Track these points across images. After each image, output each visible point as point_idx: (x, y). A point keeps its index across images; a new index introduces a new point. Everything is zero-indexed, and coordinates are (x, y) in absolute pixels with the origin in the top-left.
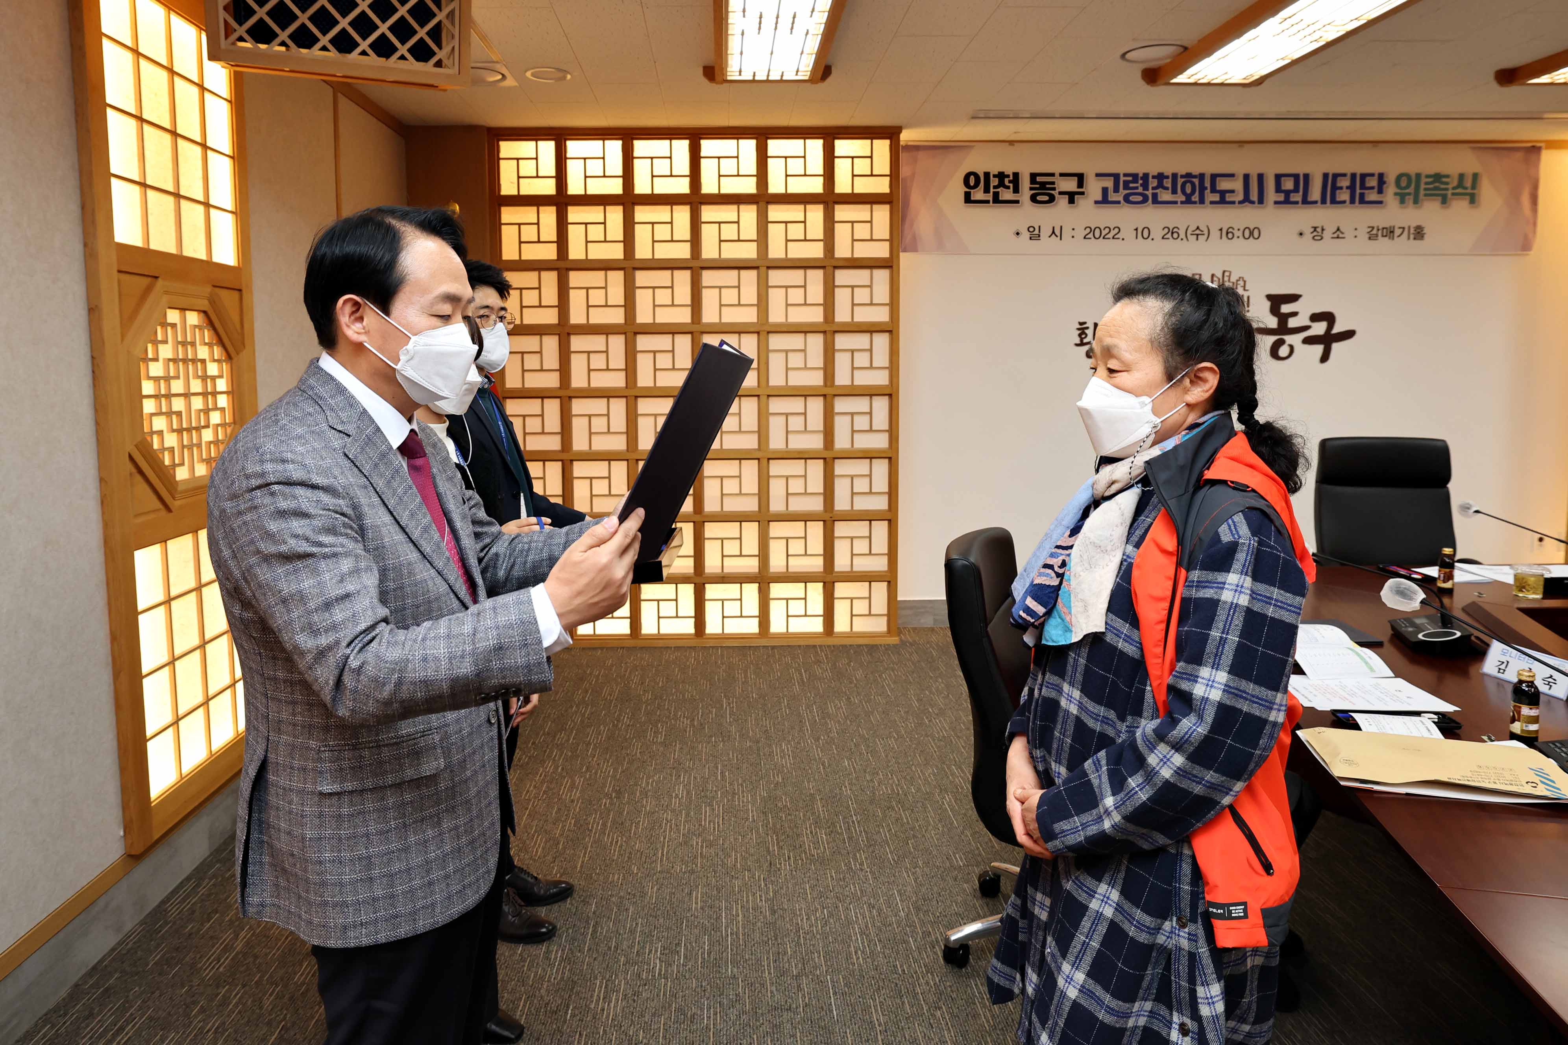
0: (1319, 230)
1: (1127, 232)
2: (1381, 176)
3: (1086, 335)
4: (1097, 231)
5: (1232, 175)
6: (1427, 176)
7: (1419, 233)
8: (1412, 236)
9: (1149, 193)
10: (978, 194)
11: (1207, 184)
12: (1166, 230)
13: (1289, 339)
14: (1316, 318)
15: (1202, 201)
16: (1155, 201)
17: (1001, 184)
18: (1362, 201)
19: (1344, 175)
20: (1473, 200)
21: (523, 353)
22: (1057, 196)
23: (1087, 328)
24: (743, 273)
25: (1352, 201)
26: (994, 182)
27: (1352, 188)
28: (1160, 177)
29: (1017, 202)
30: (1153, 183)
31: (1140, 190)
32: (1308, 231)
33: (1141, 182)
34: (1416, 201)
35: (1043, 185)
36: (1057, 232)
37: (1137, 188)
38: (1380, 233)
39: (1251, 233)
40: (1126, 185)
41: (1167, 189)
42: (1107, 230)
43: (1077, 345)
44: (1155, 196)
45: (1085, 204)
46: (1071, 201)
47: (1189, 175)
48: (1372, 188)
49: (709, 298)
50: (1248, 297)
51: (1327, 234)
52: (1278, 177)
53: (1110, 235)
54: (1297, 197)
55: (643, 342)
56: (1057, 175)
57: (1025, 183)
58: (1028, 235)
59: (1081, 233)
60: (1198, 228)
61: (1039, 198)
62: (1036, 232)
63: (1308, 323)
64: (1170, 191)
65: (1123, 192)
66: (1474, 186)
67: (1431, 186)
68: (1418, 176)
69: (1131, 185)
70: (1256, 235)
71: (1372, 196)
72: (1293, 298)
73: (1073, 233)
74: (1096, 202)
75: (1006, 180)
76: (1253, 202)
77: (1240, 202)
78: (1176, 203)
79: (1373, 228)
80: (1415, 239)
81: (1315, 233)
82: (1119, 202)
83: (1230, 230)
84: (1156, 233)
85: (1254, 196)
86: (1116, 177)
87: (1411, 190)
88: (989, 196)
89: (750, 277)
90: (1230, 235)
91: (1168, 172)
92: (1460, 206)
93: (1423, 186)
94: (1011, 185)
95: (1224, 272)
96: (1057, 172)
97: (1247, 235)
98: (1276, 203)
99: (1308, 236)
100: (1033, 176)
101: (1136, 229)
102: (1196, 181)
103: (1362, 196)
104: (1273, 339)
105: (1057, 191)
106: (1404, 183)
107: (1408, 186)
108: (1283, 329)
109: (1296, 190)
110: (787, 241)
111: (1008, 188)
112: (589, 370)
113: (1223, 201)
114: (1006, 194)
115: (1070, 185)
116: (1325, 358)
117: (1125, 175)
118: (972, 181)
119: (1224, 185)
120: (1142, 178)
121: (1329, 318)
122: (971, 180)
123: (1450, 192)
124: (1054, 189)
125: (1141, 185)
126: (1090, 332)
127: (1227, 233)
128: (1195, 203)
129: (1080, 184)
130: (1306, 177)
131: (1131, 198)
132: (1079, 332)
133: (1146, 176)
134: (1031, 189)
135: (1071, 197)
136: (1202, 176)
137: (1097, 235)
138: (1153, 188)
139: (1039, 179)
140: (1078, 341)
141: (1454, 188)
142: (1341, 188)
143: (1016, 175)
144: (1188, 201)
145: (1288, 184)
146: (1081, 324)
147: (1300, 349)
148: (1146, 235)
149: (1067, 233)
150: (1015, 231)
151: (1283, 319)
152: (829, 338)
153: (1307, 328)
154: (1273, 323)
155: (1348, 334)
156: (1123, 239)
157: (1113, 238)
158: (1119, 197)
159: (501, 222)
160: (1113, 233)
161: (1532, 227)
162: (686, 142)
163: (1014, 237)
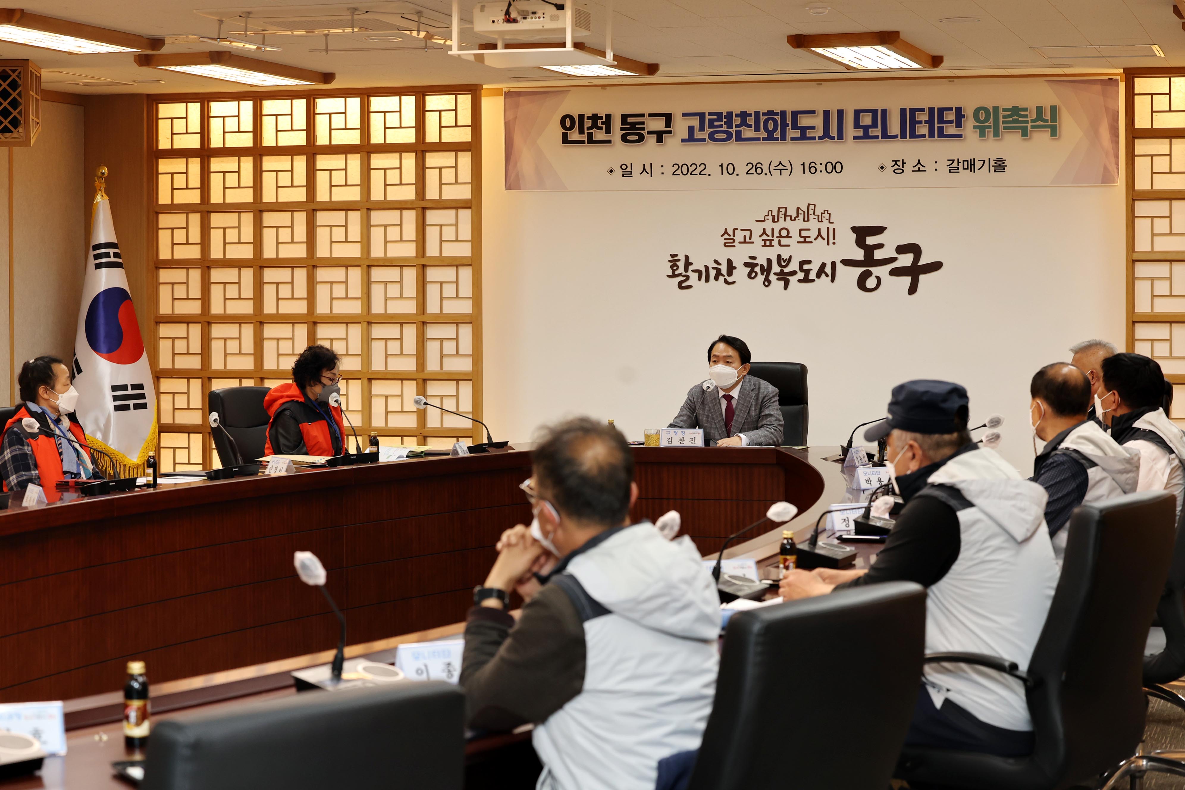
0: (900, 163)
1: (713, 168)
2: (959, 110)
3: (678, 267)
4: (685, 167)
5: (813, 112)
6: (1005, 110)
7: (1000, 166)
8: (992, 169)
9: (733, 131)
10: (574, 135)
11: (789, 121)
12: (750, 166)
13: (875, 270)
14: (901, 249)
15: (783, 137)
16: (739, 138)
17: (595, 126)
18: (942, 135)
19: (923, 110)
20: (1054, 132)
21: (172, 284)
22: (646, 135)
23: (679, 260)
24: (350, 213)
25: (932, 135)
26: (588, 123)
27: (930, 122)
28: (744, 115)
29: (609, 142)
30: (737, 121)
31: (725, 128)
32: (889, 164)
33: (725, 120)
34: (996, 134)
35: (633, 125)
36: (648, 169)
37: (721, 126)
38: (961, 165)
39: (834, 168)
40: (711, 124)
41: (750, 126)
42: (694, 167)
43: (669, 276)
44: (738, 133)
45: (672, 142)
46: (660, 140)
47: (770, 113)
48: (951, 122)
49: (322, 235)
50: (834, 229)
51: (908, 168)
52: (857, 113)
53: (697, 171)
54: (877, 132)
55: (269, 275)
56: (647, 115)
57: (617, 124)
58: (621, 172)
59: (670, 169)
60: (780, 163)
61: (629, 138)
62: (629, 169)
63: (895, 255)
64: (753, 128)
65: (708, 130)
66: (1054, 117)
67: (1010, 119)
68: (996, 109)
69: (716, 123)
70: (838, 170)
71: (951, 130)
72: (879, 230)
73: (662, 170)
74: (683, 141)
75: (599, 121)
76: (833, 138)
77: (820, 138)
78: (758, 139)
79: (953, 161)
80: (995, 171)
81: (896, 167)
82: (704, 140)
83: (813, 165)
84: (742, 169)
85: (834, 132)
86: (702, 116)
87: (990, 123)
88: (584, 137)
89: (355, 217)
90: (813, 170)
91: (751, 110)
92: (1042, 137)
93: (1001, 119)
94: (604, 126)
95: (809, 205)
96: (647, 112)
97: (829, 170)
98: (855, 138)
99: (889, 170)
100: (624, 117)
102: (778, 118)
103: (941, 129)
104: (860, 270)
105: (646, 131)
106: (982, 116)
107: (987, 119)
108: (869, 261)
109: (874, 125)
110: (386, 185)
111: (601, 129)
112: (225, 299)
113: (803, 137)
114: (599, 135)
115: (659, 125)
116: (913, 289)
117: (710, 114)
119: (804, 121)
120: (726, 117)
121: (915, 249)
122: (567, 122)
123: (1029, 125)
124: (644, 129)
125: (726, 123)
126: (681, 264)
127: (810, 168)
128: (777, 139)
129: (668, 124)
130: (884, 112)
131: (716, 136)
132: (671, 264)
133: (730, 115)
134: (622, 129)
135: (660, 136)
136: (783, 114)
137: (685, 172)
138: (737, 126)
140: (670, 273)
141: (1032, 121)
142: (921, 122)
143: (608, 116)
144: (770, 138)
145: (867, 120)
146: (673, 256)
147: (888, 280)
148: (731, 171)
149: (656, 170)
150: (608, 168)
151: (869, 250)
152: (421, 270)
153: (893, 260)
154: (859, 254)
155: (936, 266)
156: (709, 175)
157: (700, 174)
158: (705, 135)
159: (158, 174)
160: (699, 169)
161: (1113, 160)
162: (304, 101)
163: (608, 174)
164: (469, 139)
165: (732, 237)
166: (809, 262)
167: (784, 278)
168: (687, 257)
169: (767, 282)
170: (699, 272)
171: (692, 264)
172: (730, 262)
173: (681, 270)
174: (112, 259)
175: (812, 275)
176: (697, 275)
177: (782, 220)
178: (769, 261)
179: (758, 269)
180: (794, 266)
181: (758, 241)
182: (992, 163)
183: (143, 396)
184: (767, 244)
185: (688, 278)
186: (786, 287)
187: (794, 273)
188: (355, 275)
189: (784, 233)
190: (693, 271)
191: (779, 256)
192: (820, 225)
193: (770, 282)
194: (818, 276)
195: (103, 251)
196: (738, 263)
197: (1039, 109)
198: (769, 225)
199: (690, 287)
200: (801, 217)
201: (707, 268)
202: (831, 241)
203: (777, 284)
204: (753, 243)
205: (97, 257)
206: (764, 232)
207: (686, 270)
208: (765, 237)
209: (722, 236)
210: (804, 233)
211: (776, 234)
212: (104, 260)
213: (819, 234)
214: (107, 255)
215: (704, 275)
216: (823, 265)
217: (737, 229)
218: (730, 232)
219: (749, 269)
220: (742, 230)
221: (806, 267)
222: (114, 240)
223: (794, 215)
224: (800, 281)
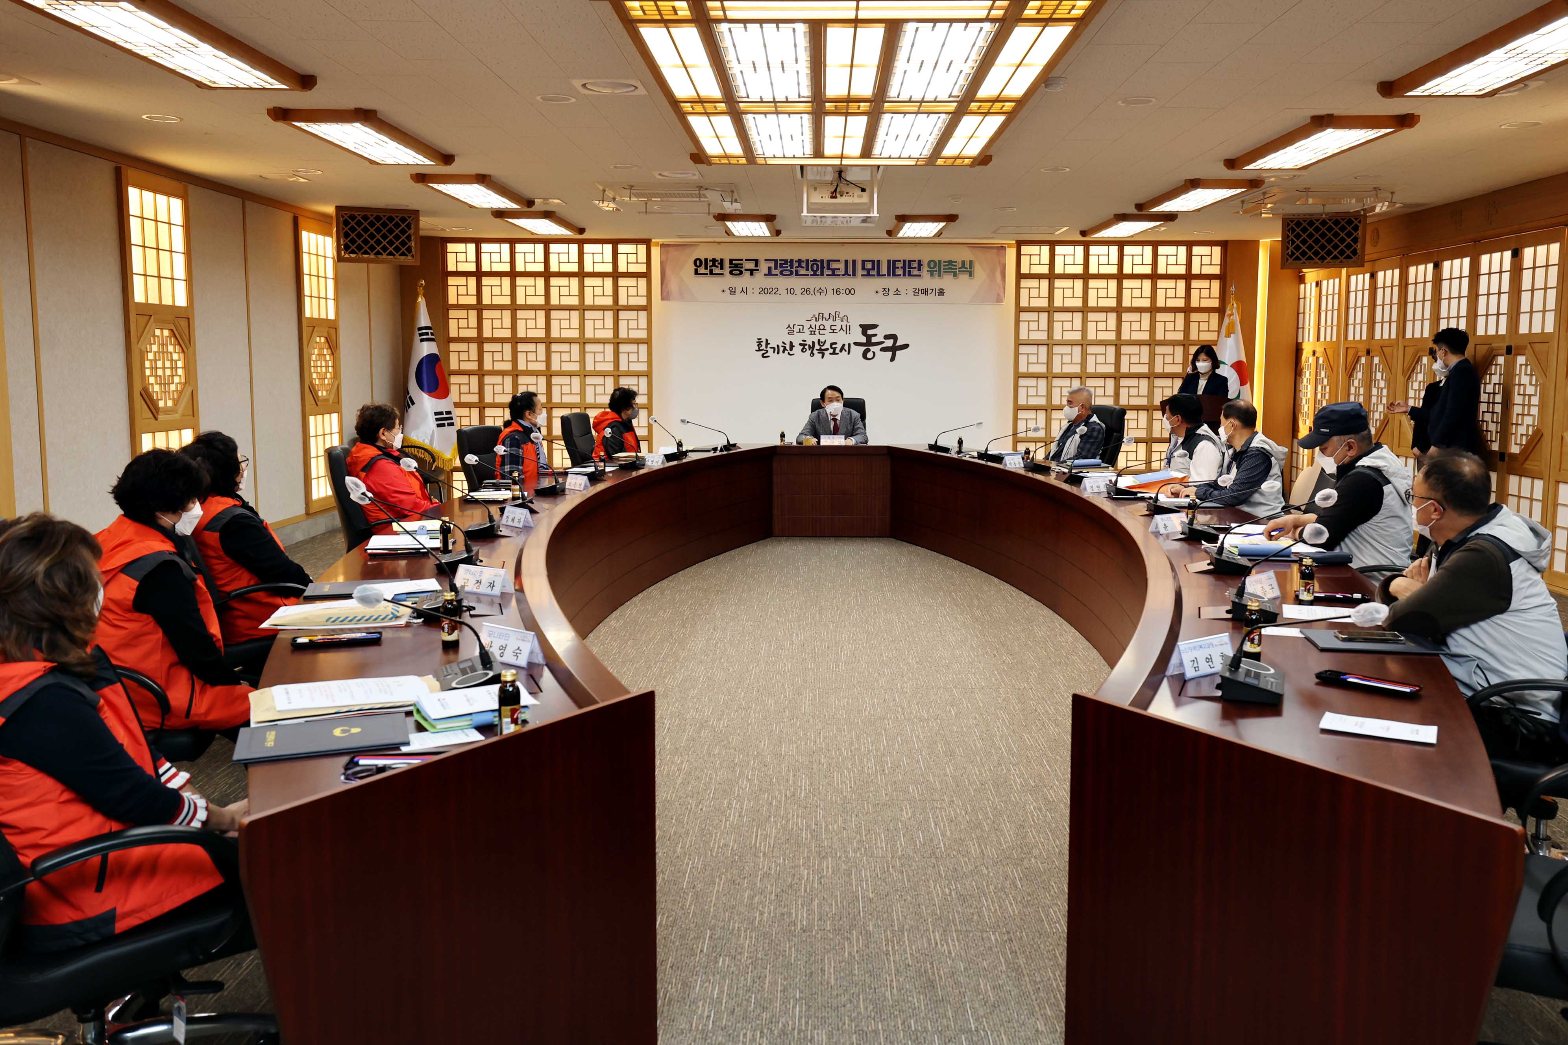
0: (887, 290)
1: (782, 291)
2: (920, 261)
3: (762, 346)
4: (766, 290)
5: (839, 261)
6: (944, 262)
7: (941, 292)
8: (937, 294)
9: (794, 270)
10: (702, 270)
11: (825, 265)
12: (803, 290)
13: (872, 348)
14: (887, 337)
15: (822, 274)
16: (797, 274)
17: (714, 265)
18: (910, 275)
19: (900, 261)
20: (970, 275)
21: (459, 352)
22: (744, 271)
23: (762, 342)
24: (572, 312)
25: (904, 275)
26: (710, 264)
27: (904, 268)
28: (800, 261)
29: (722, 274)
30: (796, 265)
31: (789, 268)
32: (881, 290)
33: (789, 264)
34: (939, 275)
35: (736, 265)
36: (745, 291)
37: (787, 267)
38: (920, 292)
39: (850, 292)
40: (781, 266)
41: (803, 268)
42: (771, 289)
43: (756, 351)
44: (796, 272)
45: (759, 276)
46: (752, 274)
47: (815, 260)
48: (915, 268)
49: (554, 325)
50: (850, 326)
51: (891, 292)
52: (863, 262)
53: (773, 292)
54: (874, 272)
55: (521, 347)
56: (744, 260)
57: (727, 264)
58: (728, 292)
59: (757, 291)
60: (820, 289)
61: (734, 272)
62: (733, 290)
63: (883, 340)
64: (805, 269)
65: (779, 269)
66: (971, 267)
67: (947, 267)
68: (940, 261)
69: (784, 266)
70: (853, 292)
71: (915, 272)
72: (874, 326)
73: (753, 291)
74: (765, 275)
75: (717, 263)
76: (850, 275)
77: (843, 275)
78: (808, 275)
79: (916, 289)
80: (939, 295)
81: (885, 292)
82: (777, 275)
83: (838, 290)
84: (798, 291)
85: (850, 272)
86: (776, 261)
87: (936, 269)
88: (708, 271)
89: (575, 314)
90: (838, 293)
91: (804, 259)
92: (964, 277)
93: (942, 267)
94: (719, 265)
95: (836, 312)
96: (744, 258)
97: (848, 292)
98: (862, 275)
99: (881, 293)
100: (731, 261)
101: (787, 289)
102: (819, 264)
103: (910, 272)
104: (864, 348)
105: (744, 269)
106: (932, 265)
107: (935, 267)
108: (869, 343)
109: (873, 269)
110: (594, 296)
111: (718, 267)
112: (493, 361)
113: (833, 274)
114: (717, 270)
115: (751, 265)
116: (893, 359)
117: (780, 260)
119: (834, 266)
120: (789, 262)
121: (894, 337)
122: (698, 263)
123: (957, 270)
124: (742, 268)
125: (789, 266)
126: (764, 344)
128: (818, 275)
129: (756, 265)
130: (879, 261)
131: (784, 273)
132: (758, 344)
133: (792, 261)
134: (730, 267)
135: (752, 272)
136: (822, 261)
137: (766, 292)
138: (796, 267)
139: (734, 262)
140: (757, 348)
141: (959, 268)
142: (898, 268)
143: (722, 260)
144: (815, 274)
145: (869, 266)
146: (759, 339)
147: (879, 354)
148: (792, 292)
149: (750, 291)
150: (722, 289)
151: (869, 338)
152: (616, 346)
153: (882, 343)
154: (863, 340)
155: (906, 346)
156: (780, 295)
157: (775, 294)
158: (777, 272)
159: (448, 286)
161: (1002, 290)
162: (542, 245)
163: (722, 293)
164: (645, 271)
165: (792, 329)
166: (836, 343)
167: (822, 352)
168: (767, 340)
169: (812, 354)
170: (774, 348)
171: (769, 344)
172: (791, 343)
173: (764, 347)
174: (430, 336)
175: (837, 351)
176: (772, 350)
177: (820, 320)
178: (813, 343)
179: (807, 347)
180: (827, 345)
181: (807, 332)
182: (937, 291)
183: (451, 418)
184: (812, 333)
185: (767, 351)
186: (823, 357)
187: (827, 349)
188: (576, 348)
189: (822, 327)
190: (770, 348)
191: (819, 340)
192: (842, 323)
193: (813, 354)
194: (841, 351)
195: (424, 331)
196: (795, 343)
197: (963, 262)
198: (813, 323)
199: (768, 357)
200: (831, 318)
201: (778, 346)
202: (848, 332)
203: (818, 356)
204: (804, 332)
205: (421, 335)
206: (811, 327)
207: (766, 347)
208: (811, 329)
209: (787, 328)
210: (833, 328)
211: (817, 328)
212: (425, 337)
213: (842, 328)
214: (427, 334)
215: (776, 350)
216: (844, 345)
217: (795, 325)
218: (791, 326)
219: (802, 347)
220: (798, 325)
221: (834, 346)
222: (430, 325)
223: (828, 318)
224: (830, 354)
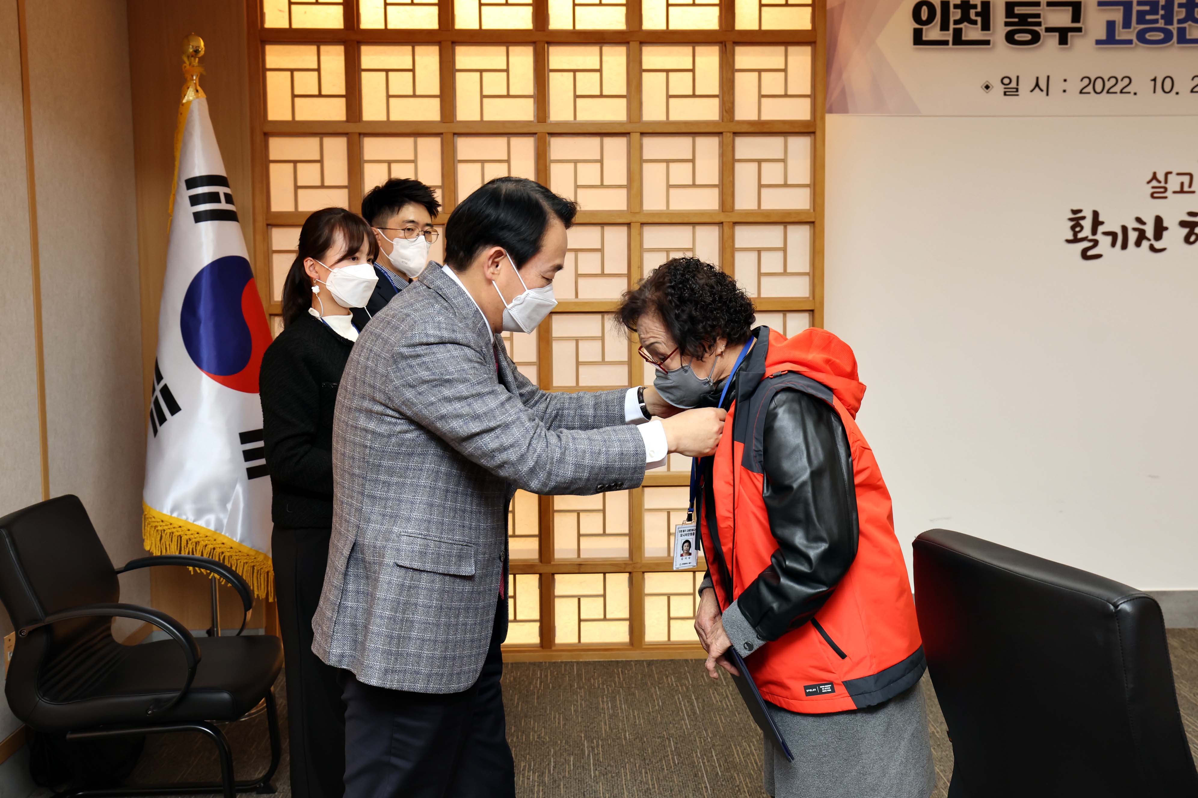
1: (1140, 84)
3: (1082, 228)
4: (1099, 83)
9: (1174, 28)
10: (933, 32)
16: (1183, 39)
17: (965, 18)
22: (1043, 33)
23: (1083, 218)
24: (608, 141)
26: (955, 14)
28: (1190, 5)
29: (987, 42)
30: (1180, 14)
31: (1161, 24)
33: (1162, 12)
35: (1023, 19)
36: (1043, 84)
37: (1156, 21)
40: (1141, 18)
41: (1197, 21)
42: (1113, 81)
43: (1068, 241)
44: (1182, 32)
45: (1083, 45)
46: (1063, 41)
53: (1117, 89)
56: (1044, 4)
57: (999, 16)
58: (1001, 88)
59: (1076, 85)
61: (1018, 37)
62: (1013, 85)
65: (1136, 27)
69: (1148, 17)
73: (1065, 86)
74: (1098, 42)
75: (972, 12)
82: (1130, 42)
84: (1185, 84)
86: (1127, 6)
88: (948, 36)
89: (616, 147)
94: (979, 19)
100: (1010, 6)
101: (1154, 80)
105: (1043, 27)
110: (669, 97)
111: (975, 23)
114: (972, 33)
115: (1062, 18)
117: (1140, 3)
118: (924, 14)
120: (1163, 7)
122: (923, 12)
124: (1039, 24)
125: (1163, 17)
126: (1087, 224)
129: (1076, 17)
131: (1148, 36)
132: (1072, 223)
134: (1007, 24)
135: (1063, 35)
137: (1099, 88)
138: (1180, 21)
140: (1070, 236)
143: (986, 5)
146: (1075, 212)
148: (1167, 87)
149: (1056, 86)
150: (983, 82)
152: (726, 231)
156: (1135, 94)
157: (1121, 92)
158: (1131, 34)
159: (265, 70)
160: (1121, 85)
163: (983, 91)
164: (808, 26)
165: (1163, 184)
168: (1096, 214)
170: (1114, 235)
171: (1102, 223)
172: (1159, 221)
173: (1087, 232)
176: (1109, 239)
185: (1096, 243)
188: (617, 238)
190: (1106, 234)
196: (1171, 222)
199: (1098, 256)
201: (1125, 229)
204: (1193, 192)
207: (1094, 232)
209: (1149, 182)
215: (1120, 239)
217: (1171, 173)
218: (1161, 177)
219: (1185, 231)
220: (1178, 174)
222: (220, 170)
